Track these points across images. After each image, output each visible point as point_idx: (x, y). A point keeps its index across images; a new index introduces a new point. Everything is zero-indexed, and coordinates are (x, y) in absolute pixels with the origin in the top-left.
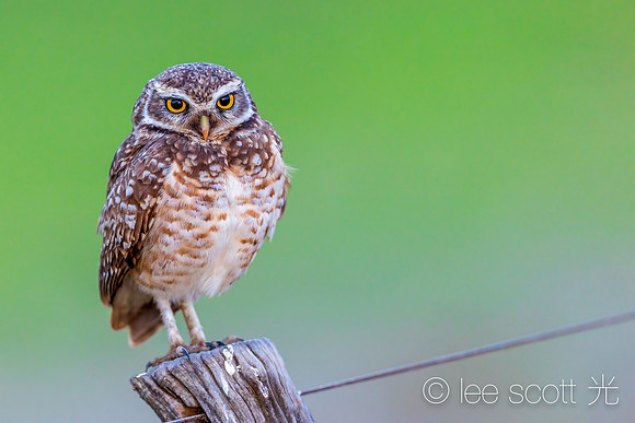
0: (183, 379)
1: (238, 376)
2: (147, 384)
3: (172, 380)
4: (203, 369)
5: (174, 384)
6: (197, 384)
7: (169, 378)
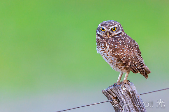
0: (113, 91)
1: (125, 90)
2: (105, 92)
3: (111, 91)
4: (118, 89)
5: (111, 92)
6: (116, 92)
7: (110, 91)
